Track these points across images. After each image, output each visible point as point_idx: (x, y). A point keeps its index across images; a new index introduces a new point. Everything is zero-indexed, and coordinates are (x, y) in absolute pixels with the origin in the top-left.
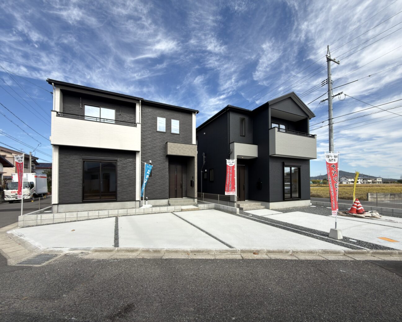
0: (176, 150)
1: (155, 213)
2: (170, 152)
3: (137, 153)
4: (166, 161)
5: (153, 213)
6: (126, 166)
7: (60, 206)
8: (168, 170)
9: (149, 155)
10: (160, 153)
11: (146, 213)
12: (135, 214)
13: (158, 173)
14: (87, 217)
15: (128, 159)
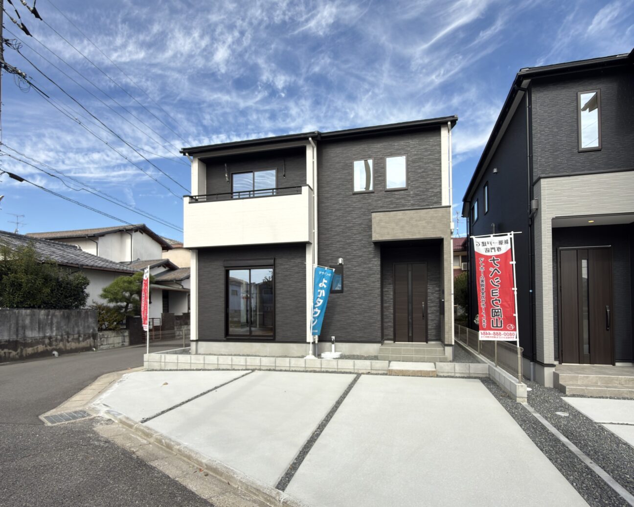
0: (393, 229)
1: (327, 372)
2: (377, 236)
3: (307, 245)
4: (374, 257)
5: (323, 372)
6: (290, 275)
7: (200, 343)
8: (379, 276)
9: (338, 246)
10: (360, 240)
11: (309, 370)
12: (288, 369)
13: (356, 285)
14: (217, 365)
15: (292, 261)
